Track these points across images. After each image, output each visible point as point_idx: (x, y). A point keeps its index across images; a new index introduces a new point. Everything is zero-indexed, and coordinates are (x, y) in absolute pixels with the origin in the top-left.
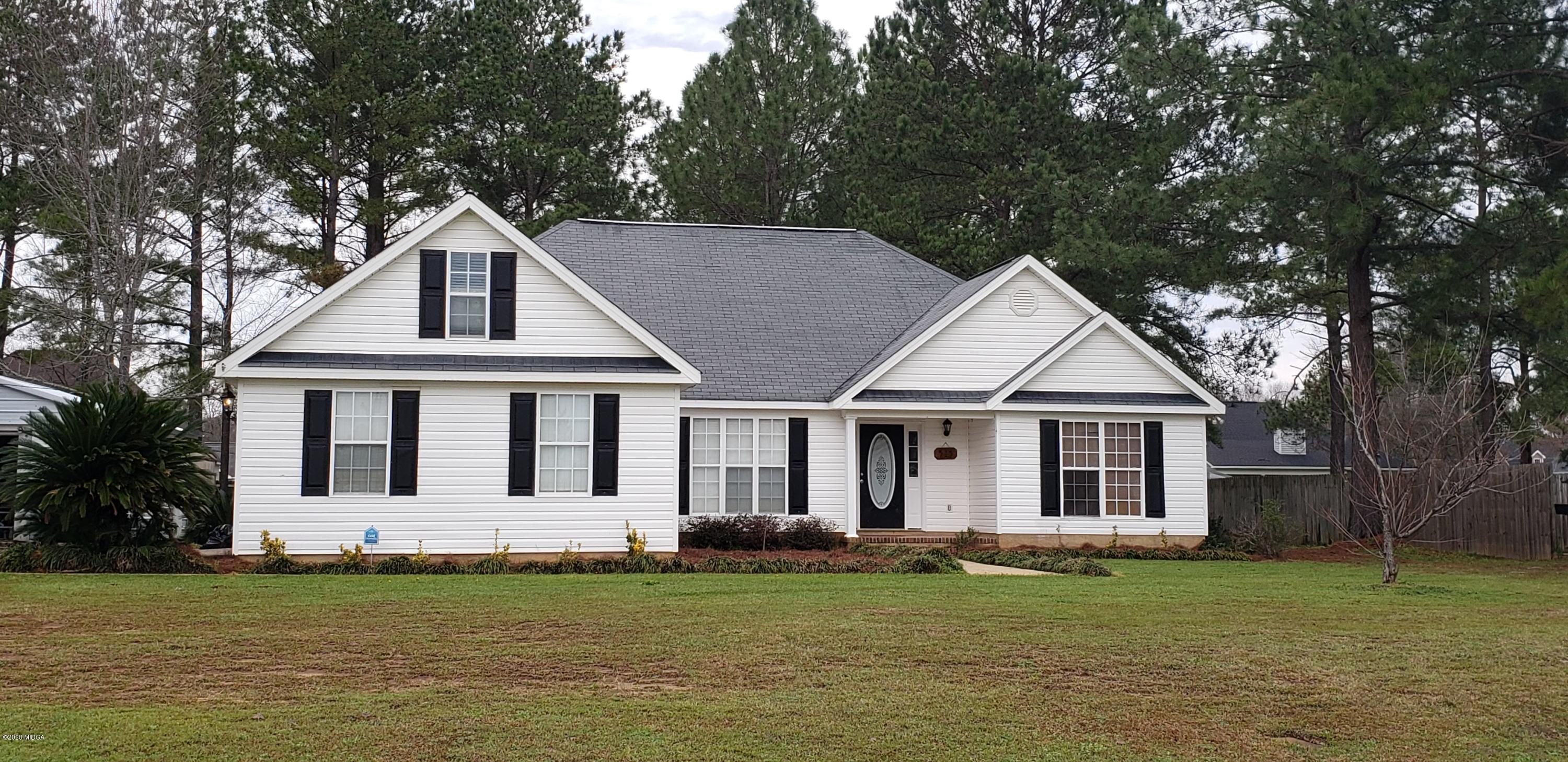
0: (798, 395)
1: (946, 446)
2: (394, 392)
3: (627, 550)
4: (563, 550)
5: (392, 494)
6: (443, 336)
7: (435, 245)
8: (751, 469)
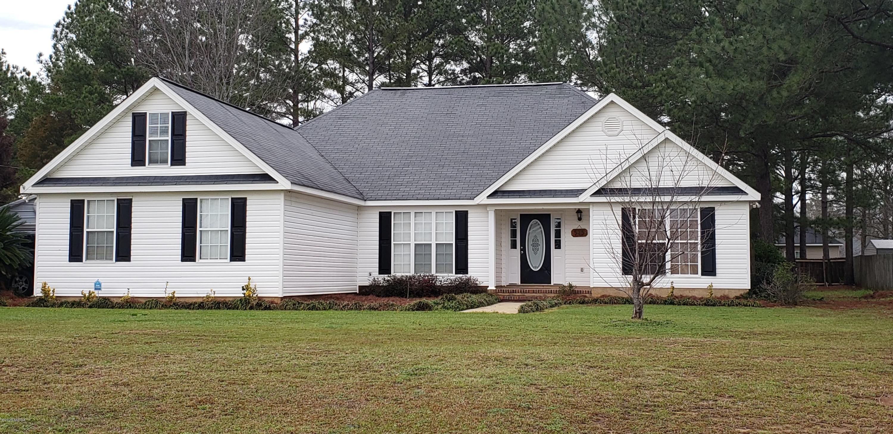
0: (459, 196)
1: (579, 228)
2: (117, 199)
3: (243, 295)
4: (205, 295)
5: (116, 261)
6: (144, 165)
7: (140, 110)
8: (431, 244)
